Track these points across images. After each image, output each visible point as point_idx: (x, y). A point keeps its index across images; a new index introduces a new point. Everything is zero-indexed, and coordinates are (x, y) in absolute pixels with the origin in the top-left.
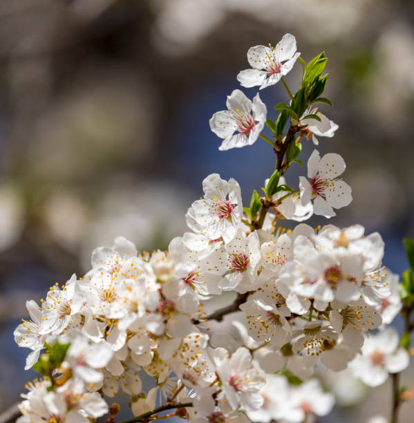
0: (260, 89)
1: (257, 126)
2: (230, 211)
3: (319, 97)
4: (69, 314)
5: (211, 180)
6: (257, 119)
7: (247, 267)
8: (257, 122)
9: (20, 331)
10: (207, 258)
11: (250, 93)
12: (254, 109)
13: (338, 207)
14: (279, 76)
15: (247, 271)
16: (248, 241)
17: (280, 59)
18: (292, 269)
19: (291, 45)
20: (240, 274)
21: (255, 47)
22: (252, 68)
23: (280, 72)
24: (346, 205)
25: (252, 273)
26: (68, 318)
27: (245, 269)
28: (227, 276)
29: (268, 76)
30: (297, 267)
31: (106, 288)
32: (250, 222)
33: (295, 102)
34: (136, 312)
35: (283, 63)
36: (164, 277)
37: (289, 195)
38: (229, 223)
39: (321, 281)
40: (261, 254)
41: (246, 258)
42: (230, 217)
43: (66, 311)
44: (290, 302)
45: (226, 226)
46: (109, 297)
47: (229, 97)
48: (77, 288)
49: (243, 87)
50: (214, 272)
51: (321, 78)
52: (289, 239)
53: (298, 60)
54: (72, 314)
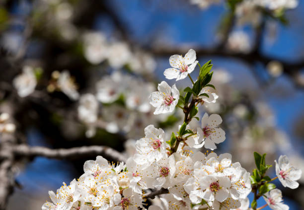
0: (177, 80)
1: (174, 102)
2: (159, 145)
3: (208, 84)
4: (72, 201)
5: (149, 128)
6: (174, 97)
7: (169, 175)
8: (174, 99)
9: (45, 206)
10: (147, 169)
11: (171, 82)
12: (173, 92)
13: (218, 143)
14: (186, 74)
15: (169, 176)
16: (169, 160)
17: (187, 63)
18: (193, 181)
19: (193, 56)
20: (164, 178)
21: (174, 56)
22: (171, 67)
23: (187, 71)
24: (222, 142)
25: (171, 178)
26: (72, 203)
27: (167, 175)
28: (157, 179)
29: (181, 73)
30: (195, 180)
31: (92, 187)
32: (170, 148)
33: (195, 87)
34: (109, 203)
35: (189, 65)
36: (124, 187)
37: (191, 135)
38: (158, 152)
39: (208, 190)
40: (176, 168)
41: (168, 169)
42: (159, 148)
43: (70, 199)
44: (191, 197)
45: (157, 154)
46: (94, 192)
47: (159, 85)
48: (76, 187)
49: (167, 79)
50: (150, 176)
51: (210, 73)
52: (191, 160)
53: (197, 65)
54: (74, 202)
